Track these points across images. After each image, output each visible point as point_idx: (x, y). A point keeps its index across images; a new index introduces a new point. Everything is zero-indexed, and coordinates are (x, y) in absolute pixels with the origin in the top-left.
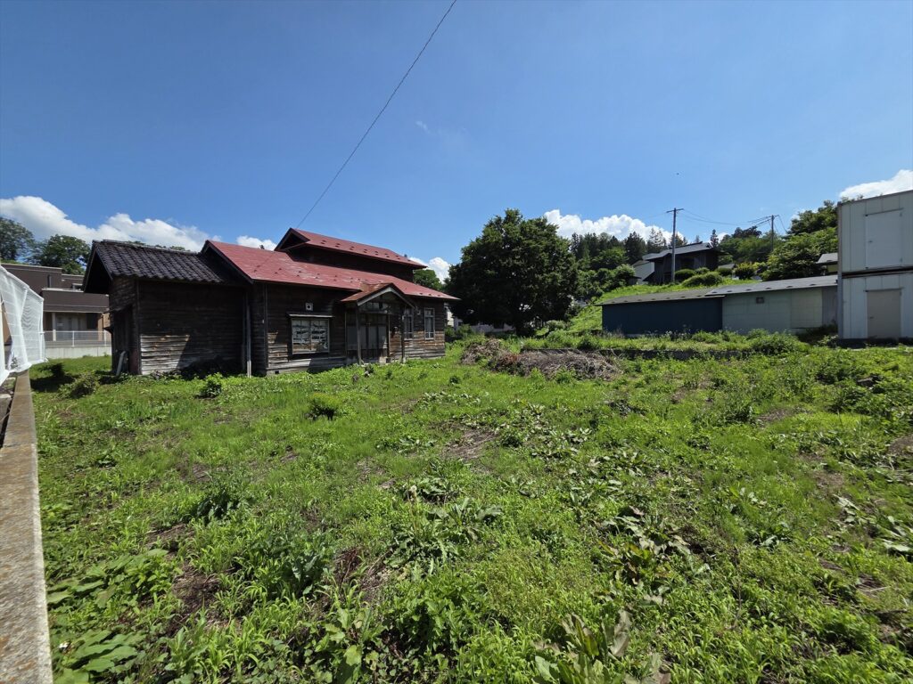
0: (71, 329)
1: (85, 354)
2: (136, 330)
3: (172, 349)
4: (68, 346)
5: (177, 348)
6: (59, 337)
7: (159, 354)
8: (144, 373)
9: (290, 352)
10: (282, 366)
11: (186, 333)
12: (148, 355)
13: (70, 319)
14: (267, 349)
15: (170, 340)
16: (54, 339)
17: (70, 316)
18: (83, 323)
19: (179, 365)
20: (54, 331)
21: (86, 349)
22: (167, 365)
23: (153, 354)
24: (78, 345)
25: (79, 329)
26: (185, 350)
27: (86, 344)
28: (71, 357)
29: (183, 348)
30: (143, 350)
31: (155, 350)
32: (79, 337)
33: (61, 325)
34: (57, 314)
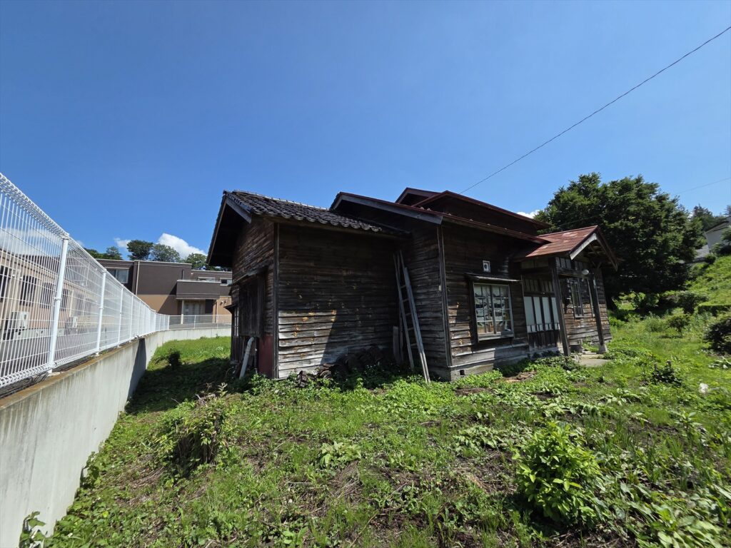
0: (194, 314)
1: (203, 336)
2: (272, 304)
3: (316, 334)
4: (190, 328)
5: (322, 331)
6: (186, 321)
7: (300, 343)
8: (282, 375)
9: (474, 337)
10: (467, 362)
11: (333, 308)
12: (287, 345)
13: (194, 305)
14: (448, 333)
15: (313, 320)
16: (182, 323)
17: (194, 302)
18: (203, 307)
19: (324, 359)
20: (182, 315)
21: (203, 331)
22: (309, 361)
23: (293, 343)
24: (198, 327)
25: (200, 314)
26: (331, 336)
27: (203, 326)
28: (192, 339)
29: (328, 333)
30: (281, 336)
31: (296, 335)
32: (199, 320)
33: (187, 310)
34: (186, 301)
